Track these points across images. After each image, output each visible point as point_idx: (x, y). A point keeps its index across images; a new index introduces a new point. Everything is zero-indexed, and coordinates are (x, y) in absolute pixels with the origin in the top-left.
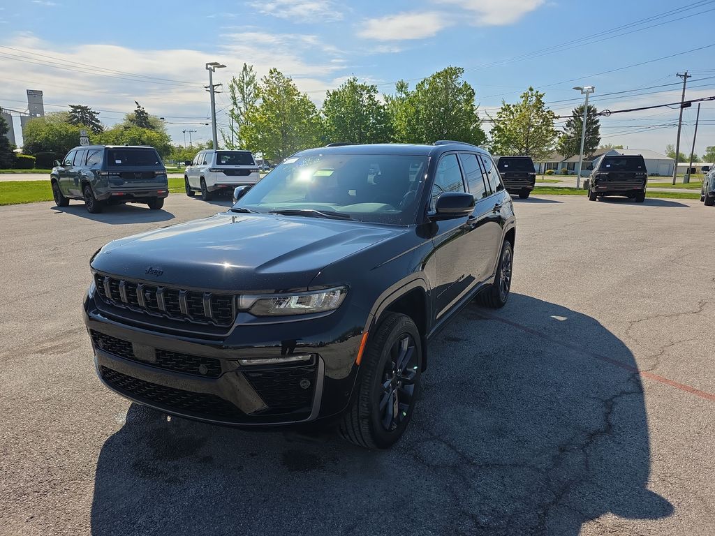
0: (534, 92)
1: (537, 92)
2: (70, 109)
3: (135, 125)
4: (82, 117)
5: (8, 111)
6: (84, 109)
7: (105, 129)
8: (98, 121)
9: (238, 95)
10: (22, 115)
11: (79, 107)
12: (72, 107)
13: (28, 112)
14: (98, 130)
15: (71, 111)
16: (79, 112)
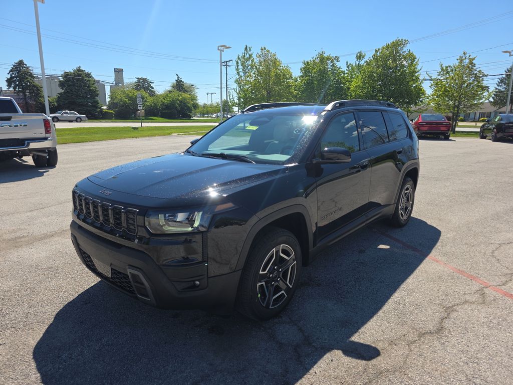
0: (467, 56)
1: (470, 56)
2: (136, 80)
3: (175, 90)
4: (143, 85)
5: (103, 83)
6: (145, 80)
7: (157, 93)
8: (153, 88)
9: (240, 67)
10: (111, 84)
11: (142, 79)
12: (137, 78)
13: (114, 83)
14: (152, 93)
15: (136, 81)
16: (141, 82)
